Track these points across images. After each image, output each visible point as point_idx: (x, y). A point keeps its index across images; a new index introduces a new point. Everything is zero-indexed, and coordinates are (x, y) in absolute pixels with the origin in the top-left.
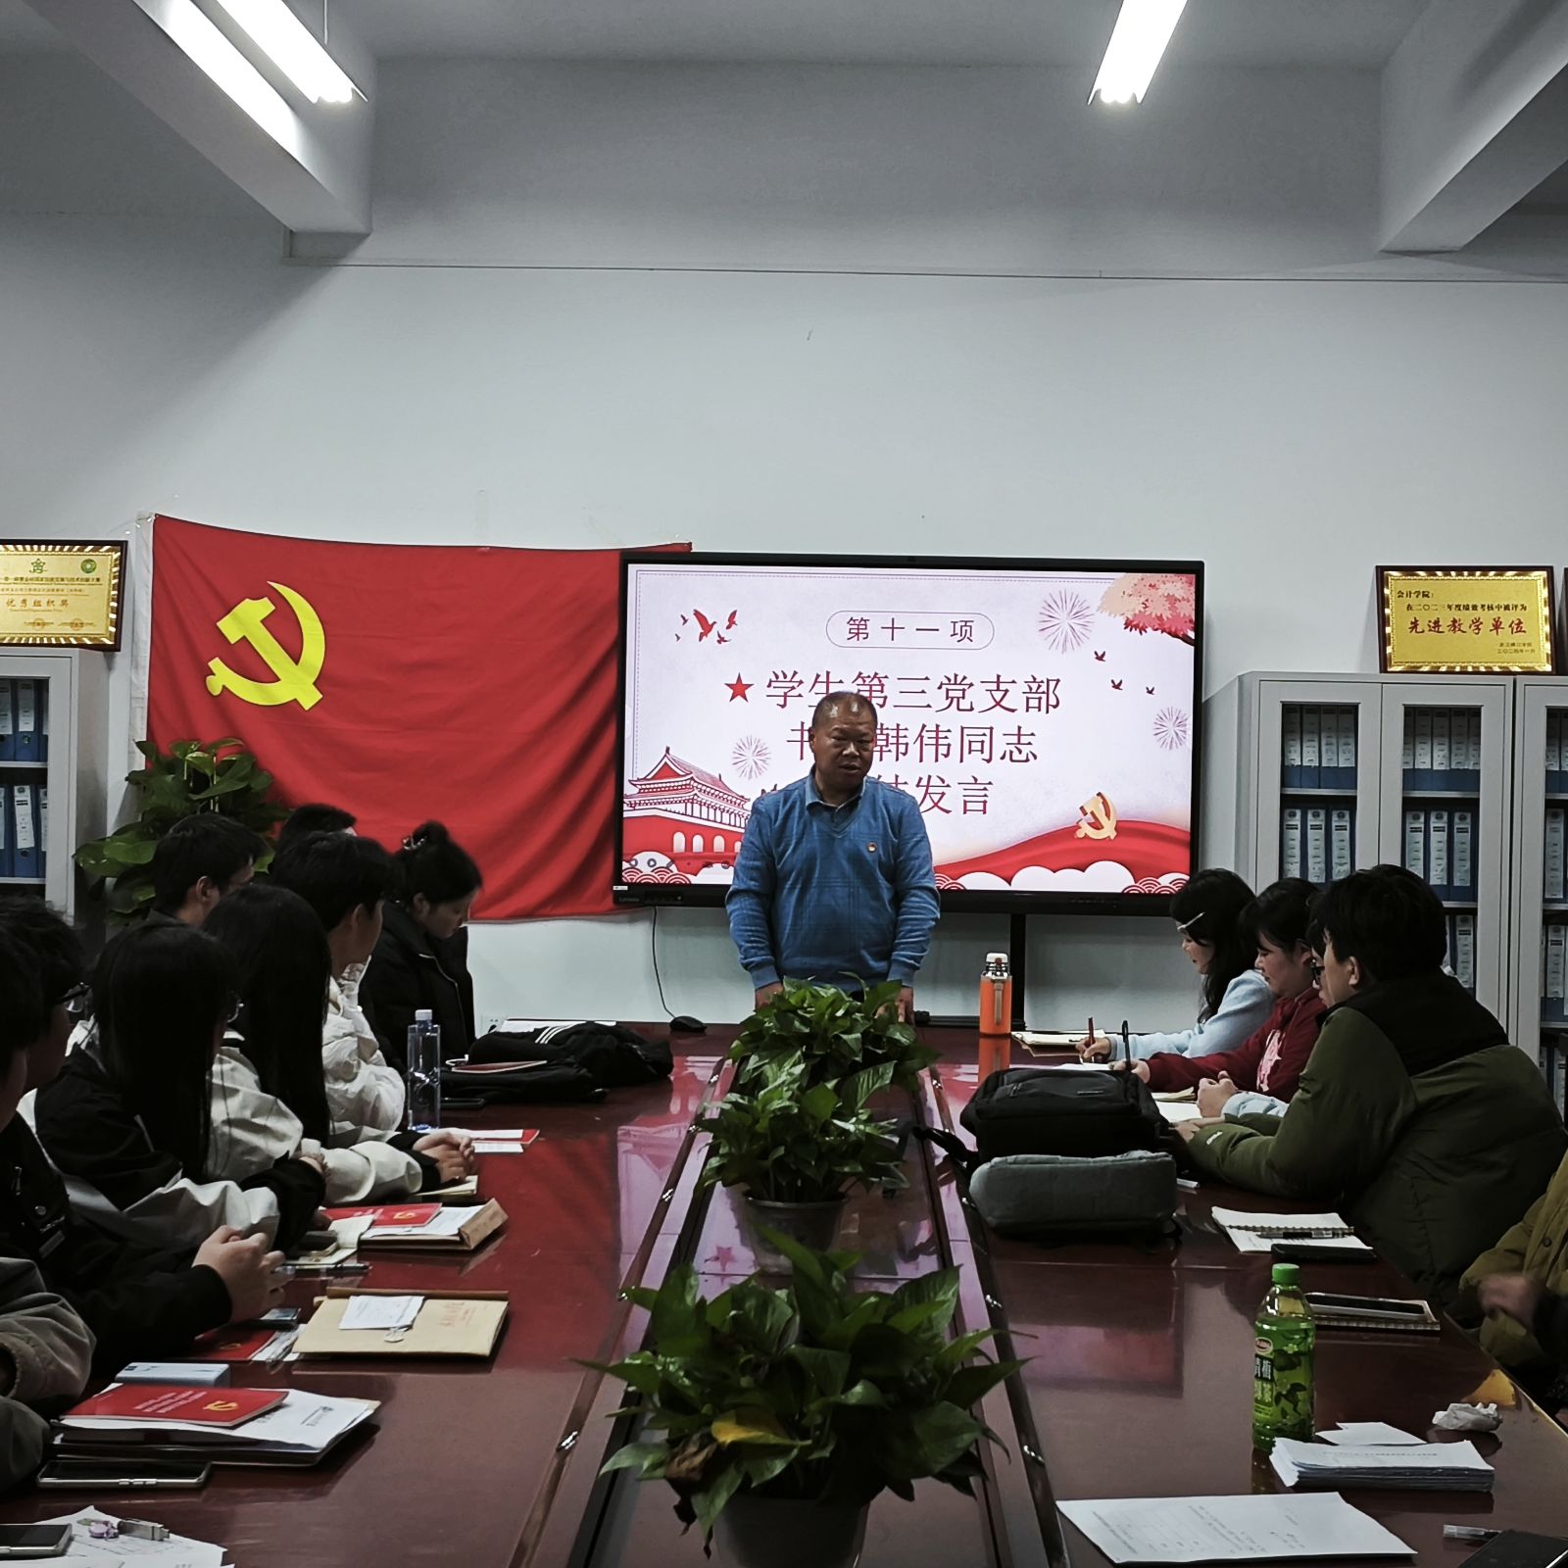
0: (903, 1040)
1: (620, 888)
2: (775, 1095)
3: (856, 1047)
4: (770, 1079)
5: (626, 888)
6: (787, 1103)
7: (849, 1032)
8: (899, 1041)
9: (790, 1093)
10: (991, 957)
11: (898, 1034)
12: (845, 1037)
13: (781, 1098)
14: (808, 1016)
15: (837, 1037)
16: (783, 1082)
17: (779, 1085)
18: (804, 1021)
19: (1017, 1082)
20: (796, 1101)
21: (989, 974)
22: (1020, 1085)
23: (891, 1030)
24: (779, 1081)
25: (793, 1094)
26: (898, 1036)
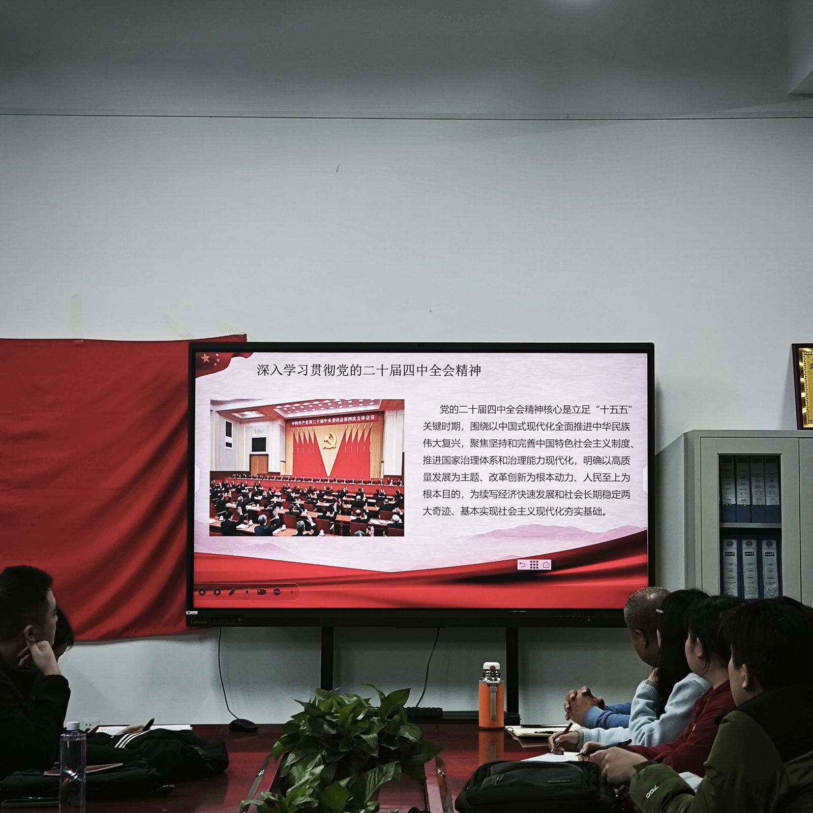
0: (412, 738)
1: (191, 613)
2: (299, 792)
3: (373, 745)
4: (296, 778)
5: (196, 612)
6: (309, 800)
7: (367, 732)
8: (407, 739)
9: (311, 791)
10: (487, 665)
11: (407, 733)
12: (364, 737)
13: (303, 795)
14: (334, 720)
15: (358, 737)
16: (307, 781)
17: (303, 784)
18: (332, 725)
19: (501, 773)
20: (316, 798)
21: (486, 679)
22: (502, 775)
23: (402, 730)
24: (303, 780)
25: (314, 791)
26: (407, 735)
